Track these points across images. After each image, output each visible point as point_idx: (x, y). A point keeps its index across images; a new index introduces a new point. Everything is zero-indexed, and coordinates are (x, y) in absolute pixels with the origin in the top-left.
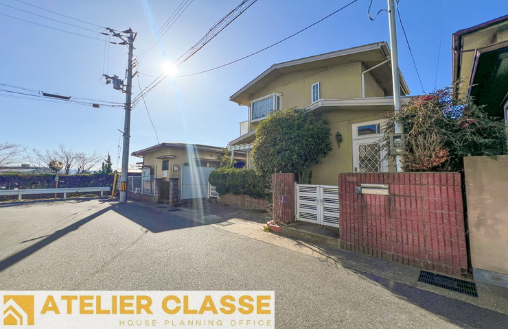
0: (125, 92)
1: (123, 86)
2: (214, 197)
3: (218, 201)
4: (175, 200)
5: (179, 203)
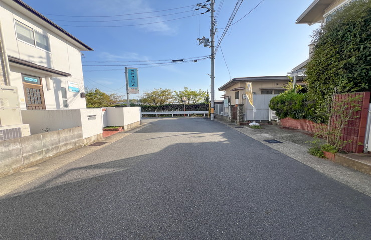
0: (211, 47)
1: (209, 43)
2: (274, 121)
3: (278, 124)
4: (241, 120)
5: (244, 123)
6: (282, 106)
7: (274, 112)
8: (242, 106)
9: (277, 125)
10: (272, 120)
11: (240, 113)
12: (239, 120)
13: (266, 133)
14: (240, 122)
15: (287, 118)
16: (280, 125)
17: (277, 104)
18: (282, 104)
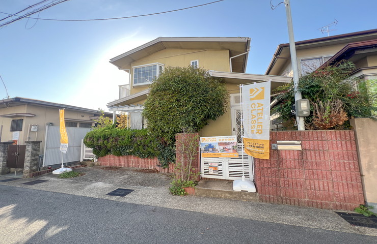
2: (89, 160)
3: (96, 164)
4: (34, 168)
5: (40, 172)
6: (106, 142)
7: (92, 149)
8: (37, 143)
9: (93, 165)
10: (84, 160)
11: (33, 155)
12: (31, 167)
13: (97, 181)
14: (31, 170)
15: (108, 156)
16: (98, 165)
17: (98, 139)
18: (105, 140)
